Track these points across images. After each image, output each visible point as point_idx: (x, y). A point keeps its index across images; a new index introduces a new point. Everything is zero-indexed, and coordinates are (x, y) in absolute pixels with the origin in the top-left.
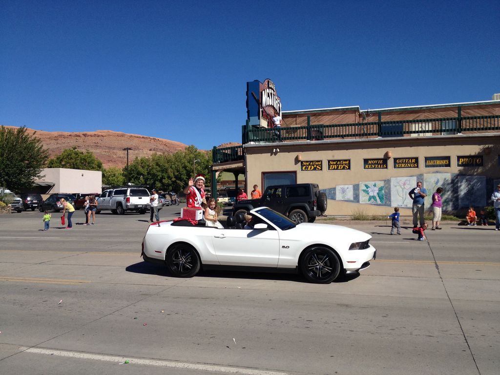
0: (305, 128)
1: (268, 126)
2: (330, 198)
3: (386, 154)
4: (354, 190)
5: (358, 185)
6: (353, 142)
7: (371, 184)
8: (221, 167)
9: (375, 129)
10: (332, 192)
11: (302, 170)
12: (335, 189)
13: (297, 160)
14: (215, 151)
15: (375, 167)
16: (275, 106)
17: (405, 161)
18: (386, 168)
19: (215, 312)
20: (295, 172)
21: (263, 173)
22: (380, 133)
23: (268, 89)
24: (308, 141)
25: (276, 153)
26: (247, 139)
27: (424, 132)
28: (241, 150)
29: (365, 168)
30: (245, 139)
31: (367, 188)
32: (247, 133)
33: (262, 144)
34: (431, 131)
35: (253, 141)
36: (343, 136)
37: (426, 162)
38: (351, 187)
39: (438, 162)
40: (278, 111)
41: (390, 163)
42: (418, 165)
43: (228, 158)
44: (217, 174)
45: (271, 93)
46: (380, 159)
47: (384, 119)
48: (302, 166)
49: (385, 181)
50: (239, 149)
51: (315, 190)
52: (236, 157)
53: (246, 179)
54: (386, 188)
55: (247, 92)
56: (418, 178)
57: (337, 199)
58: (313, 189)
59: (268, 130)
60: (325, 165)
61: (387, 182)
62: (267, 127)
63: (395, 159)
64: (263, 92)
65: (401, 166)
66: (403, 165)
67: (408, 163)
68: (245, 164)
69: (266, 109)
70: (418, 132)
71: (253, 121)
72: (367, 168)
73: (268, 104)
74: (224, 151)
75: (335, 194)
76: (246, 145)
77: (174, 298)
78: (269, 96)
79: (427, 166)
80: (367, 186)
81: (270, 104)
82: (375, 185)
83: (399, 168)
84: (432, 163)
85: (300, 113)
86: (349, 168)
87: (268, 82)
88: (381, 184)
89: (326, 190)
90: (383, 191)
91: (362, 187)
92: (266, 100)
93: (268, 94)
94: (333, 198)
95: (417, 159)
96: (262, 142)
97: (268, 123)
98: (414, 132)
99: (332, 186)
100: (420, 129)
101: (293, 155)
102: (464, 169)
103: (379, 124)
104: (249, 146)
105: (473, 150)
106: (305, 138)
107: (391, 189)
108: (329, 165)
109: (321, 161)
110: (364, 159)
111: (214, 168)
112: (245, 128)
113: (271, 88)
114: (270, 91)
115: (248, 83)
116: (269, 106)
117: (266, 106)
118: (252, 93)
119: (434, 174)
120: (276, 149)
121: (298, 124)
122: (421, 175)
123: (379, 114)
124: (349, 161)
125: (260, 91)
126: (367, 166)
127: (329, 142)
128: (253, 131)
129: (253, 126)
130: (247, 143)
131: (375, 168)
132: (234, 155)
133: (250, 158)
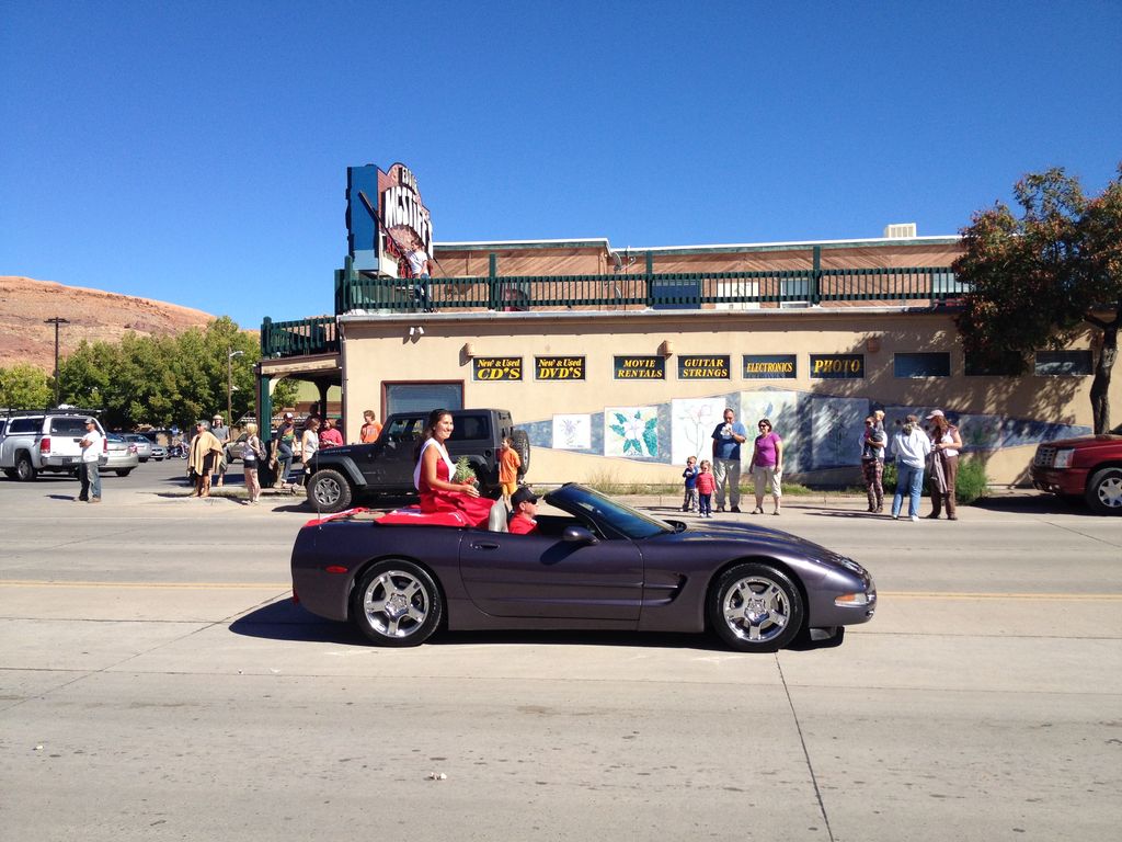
0: (483, 281)
1: (399, 273)
2: (539, 443)
3: (663, 347)
4: (592, 425)
5: (602, 414)
6: (591, 318)
7: (629, 413)
8: (281, 368)
9: (639, 289)
10: (545, 430)
11: (477, 378)
12: (550, 423)
13: (465, 356)
14: (268, 329)
15: (638, 374)
16: (417, 228)
17: (703, 363)
18: (663, 377)
19: (190, 746)
20: (460, 383)
21: (386, 385)
22: (650, 301)
23: (399, 188)
24: (492, 311)
25: (415, 339)
26: (347, 302)
27: (743, 300)
28: (333, 328)
29: (616, 377)
30: (343, 301)
31: (621, 422)
32: (348, 288)
33: (384, 314)
34: (757, 299)
35: (361, 306)
36: (570, 304)
37: (745, 366)
38: (586, 420)
39: (771, 367)
40: (424, 240)
41: (671, 365)
42: (728, 373)
43: (300, 346)
44: (273, 384)
45: (407, 198)
46: (650, 358)
47: (659, 268)
48: (477, 368)
49: (659, 406)
50: (327, 326)
51: (502, 425)
52: (319, 344)
53: (344, 397)
54: (662, 422)
55: (348, 192)
56: (729, 402)
57: (554, 446)
58: (496, 423)
59: (399, 283)
60: (529, 367)
61: (665, 408)
62: (396, 276)
63: (682, 359)
64: (388, 193)
65: (694, 373)
66: (698, 372)
67: (707, 368)
68: (341, 361)
69: (395, 234)
70: (729, 300)
71: (363, 260)
72: (621, 378)
73: (400, 223)
74: (289, 329)
75: (550, 434)
76: (346, 317)
77: (88, 706)
78: (401, 203)
79: (747, 375)
80: (621, 418)
81: (405, 224)
82: (638, 416)
83: (689, 377)
84: (758, 368)
85: (475, 249)
86: (583, 377)
87: (400, 169)
88: (652, 413)
89: (530, 425)
90: (655, 430)
91: (610, 420)
92: (394, 213)
93: (400, 198)
94: (546, 444)
95: (726, 359)
96: (385, 310)
97: (400, 267)
98: (722, 300)
99: (546, 417)
100: (735, 294)
101: (457, 343)
102: (824, 383)
103: (649, 279)
104: (352, 319)
105: (843, 342)
106: (483, 304)
107: (673, 426)
108: (538, 369)
109: (521, 359)
110: (615, 357)
111: (264, 370)
112: (342, 275)
113: (407, 186)
114: (405, 192)
115: (349, 170)
116: (402, 226)
117: (396, 227)
118: (360, 195)
119: (762, 393)
120: (416, 327)
121: (473, 273)
122: (736, 395)
123: (648, 258)
124: (583, 359)
125: (380, 190)
126: (621, 373)
127: (538, 316)
128: (361, 285)
129: (363, 272)
130: (346, 311)
131: (638, 377)
132: (315, 340)
133: (352, 347)
